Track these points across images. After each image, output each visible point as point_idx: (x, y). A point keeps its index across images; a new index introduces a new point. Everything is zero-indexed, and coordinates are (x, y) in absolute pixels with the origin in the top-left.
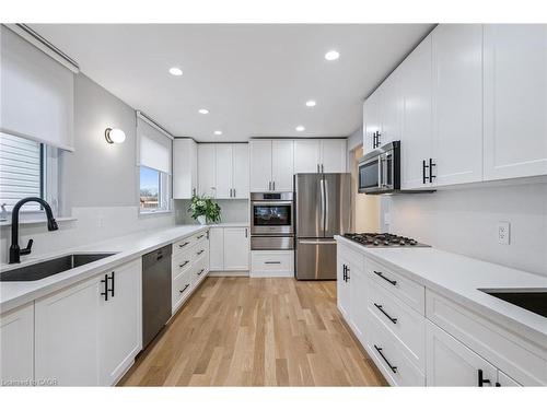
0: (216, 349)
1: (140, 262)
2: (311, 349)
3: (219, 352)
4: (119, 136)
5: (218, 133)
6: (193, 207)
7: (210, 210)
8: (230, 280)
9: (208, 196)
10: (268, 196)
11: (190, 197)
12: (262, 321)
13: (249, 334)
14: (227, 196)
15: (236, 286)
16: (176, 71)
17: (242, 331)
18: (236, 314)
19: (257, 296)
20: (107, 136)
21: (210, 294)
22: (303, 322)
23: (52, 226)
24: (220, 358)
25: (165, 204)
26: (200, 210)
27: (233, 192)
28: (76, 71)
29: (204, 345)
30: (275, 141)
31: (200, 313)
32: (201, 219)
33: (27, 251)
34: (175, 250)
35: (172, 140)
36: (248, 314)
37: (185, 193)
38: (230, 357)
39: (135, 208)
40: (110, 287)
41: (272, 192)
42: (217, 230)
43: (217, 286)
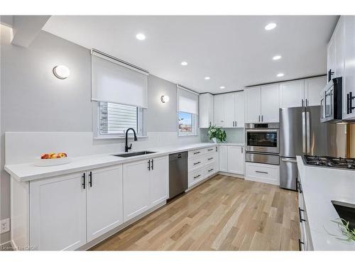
0: (203, 210)
1: (167, 158)
2: (261, 230)
3: (203, 212)
4: (166, 99)
5: (223, 87)
6: (209, 132)
7: (220, 135)
8: (231, 178)
9: (218, 126)
10: (258, 126)
11: (208, 127)
12: (237, 205)
13: (225, 209)
14: (231, 126)
15: (232, 183)
16: (184, 64)
17: (221, 206)
18: (223, 197)
19: (243, 192)
20: (162, 99)
21: (214, 184)
22: (266, 214)
23: (136, 139)
24: (202, 215)
25: (195, 131)
26: (214, 135)
27: (235, 123)
28: (148, 74)
29: (198, 207)
30: (262, 87)
31: (204, 192)
32: (214, 139)
33: (130, 148)
34: (190, 155)
35: (198, 96)
36: (230, 199)
37: (205, 125)
38: (208, 216)
39: (176, 133)
40: (151, 165)
41: (261, 122)
42: (224, 147)
43: (220, 180)
